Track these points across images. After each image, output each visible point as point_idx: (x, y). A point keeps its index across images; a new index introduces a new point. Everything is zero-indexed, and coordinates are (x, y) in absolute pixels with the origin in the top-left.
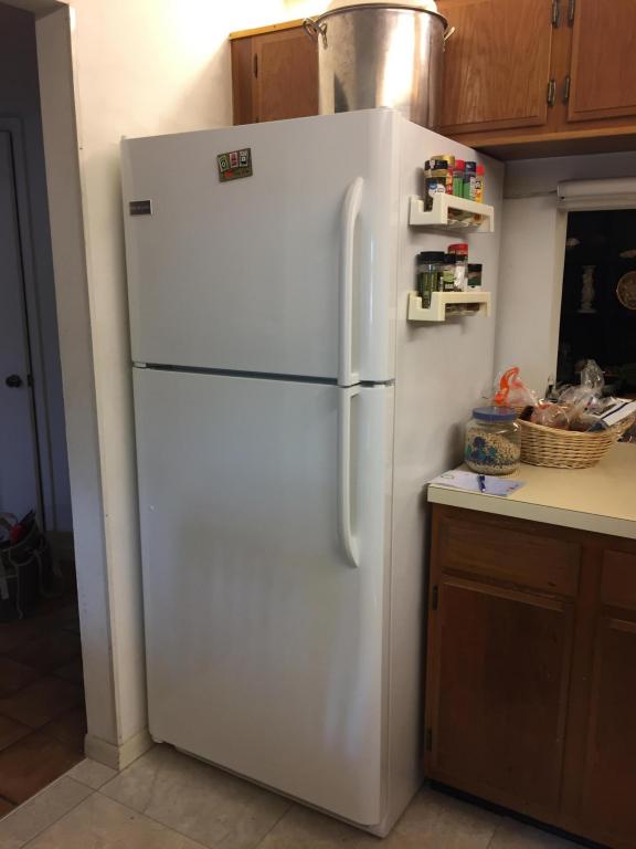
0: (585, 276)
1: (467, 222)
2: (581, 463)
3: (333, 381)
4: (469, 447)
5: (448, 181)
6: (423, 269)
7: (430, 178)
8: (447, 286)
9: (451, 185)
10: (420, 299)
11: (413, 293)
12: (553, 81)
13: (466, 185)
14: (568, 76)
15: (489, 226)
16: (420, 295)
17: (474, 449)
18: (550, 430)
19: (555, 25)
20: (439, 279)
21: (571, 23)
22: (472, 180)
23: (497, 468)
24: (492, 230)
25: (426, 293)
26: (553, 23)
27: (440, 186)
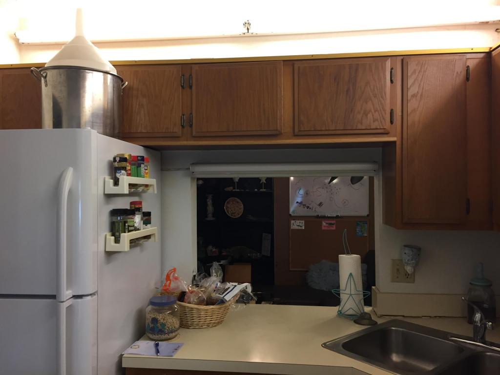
0: (208, 200)
1: (140, 189)
2: (214, 323)
3: (53, 297)
4: (148, 324)
5: (128, 168)
6: (114, 219)
7: (116, 167)
8: (130, 228)
9: (130, 170)
10: (113, 238)
11: (109, 234)
12: (184, 115)
13: (139, 168)
14: (191, 114)
15: (154, 190)
16: (113, 235)
17: (151, 325)
18: (196, 306)
19: (183, 87)
20: (125, 225)
21: (191, 87)
22: (142, 166)
23: (166, 336)
24: (156, 192)
25: (117, 234)
26: (182, 86)
27: (123, 172)
